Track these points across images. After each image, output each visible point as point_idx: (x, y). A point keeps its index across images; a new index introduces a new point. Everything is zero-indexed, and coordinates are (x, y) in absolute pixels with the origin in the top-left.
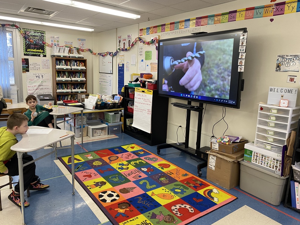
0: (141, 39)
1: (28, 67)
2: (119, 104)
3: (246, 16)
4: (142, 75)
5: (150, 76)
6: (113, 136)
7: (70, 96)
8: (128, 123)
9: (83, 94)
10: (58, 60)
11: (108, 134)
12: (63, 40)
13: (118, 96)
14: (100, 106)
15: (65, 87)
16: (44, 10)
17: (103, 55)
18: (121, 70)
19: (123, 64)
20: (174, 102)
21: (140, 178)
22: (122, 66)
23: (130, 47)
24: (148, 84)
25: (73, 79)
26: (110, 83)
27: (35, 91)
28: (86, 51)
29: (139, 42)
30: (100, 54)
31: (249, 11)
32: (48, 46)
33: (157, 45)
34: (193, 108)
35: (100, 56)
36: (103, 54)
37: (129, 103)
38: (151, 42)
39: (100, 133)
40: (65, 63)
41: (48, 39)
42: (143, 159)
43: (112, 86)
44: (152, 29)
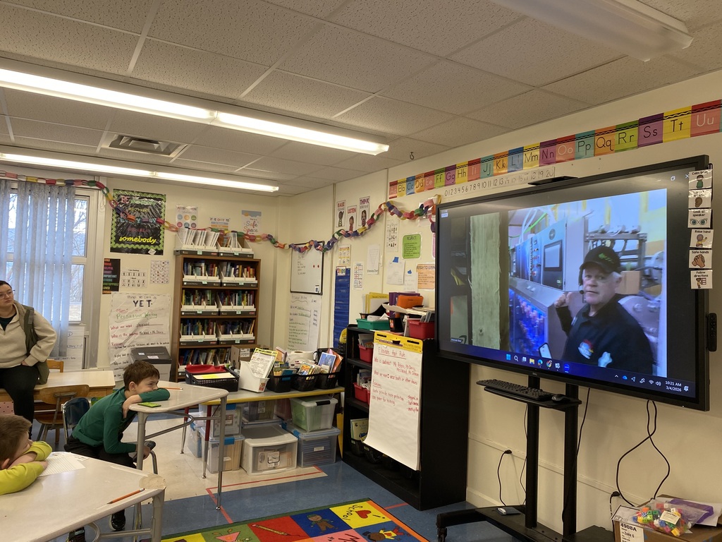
0: (394, 207)
1: (117, 280)
2: (332, 376)
3: (693, 126)
4: (393, 298)
5: (414, 300)
6: (312, 472)
7: (214, 351)
8: (355, 434)
9: (243, 348)
10: (190, 261)
11: (299, 464)
12: (206, 214)
13: (331, 353)
14: (281, 381)
15: (203, 329)
17: (300, 249)
18: (342, 286)
19: (347, 269)
20: (486, 379)
22: (344, 274)
23: (366, 226)
24: (408, 321)
25: (224, 308)
26: (315, 317)
27: (127, 340)
28: (260, 241)
29: (388, 213)
30: (294, 247)
31: (705, 114)
32: (170, 228)
33: (434, 220)
34: (546, 400)
35: (294, 252)
36: (300, 246)
37: (358, 375)
38: (419, 212)
39: (275, 461)
40: (207, 269)
41: (171, 213)
43: (318, 325)
44: (420, 180)
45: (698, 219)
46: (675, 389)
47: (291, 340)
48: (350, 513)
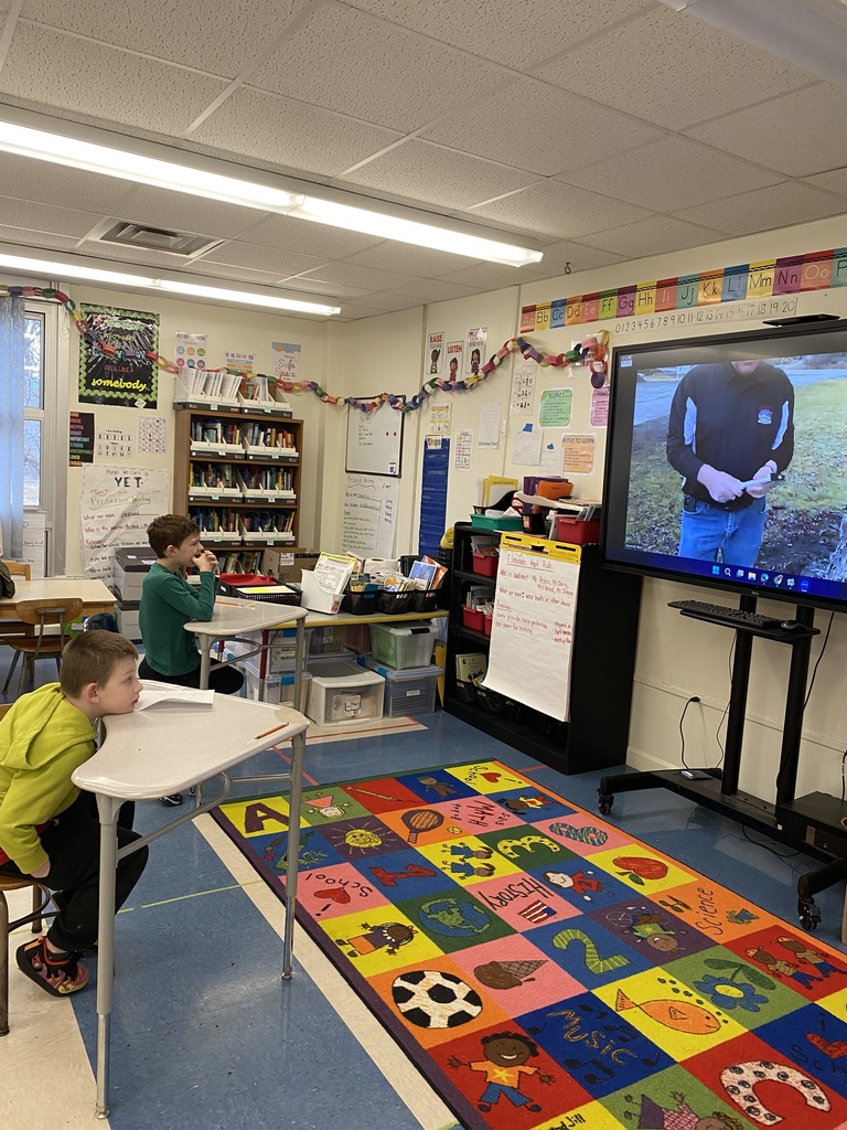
0: (529, 345)
1: (90, 446)
2: (431, 595)
4: (531, 484)
5: (561, 489)
6: (403, 724)
7: (236, 555)
8: (463, 672)
9: (285, 553)
10: (199, 419)
11: (386, 713)
12: (219, 346)
13: (427, 562)
14: (362, 599)
15: (220, 524)
16: (173, 234)
17: (366, 407)
18: (436, 464)
19: (443, 440)
20: (682, 600)
21: (551, 920)
22: (439, 447)
23: (481, 374)
24: (557, 519)
25: (251, 493)
26: (389, 511)
27: (108, 536)
28: (299, 391)
29: (519, 356)
30: (352, 402)
32: (167, 367)
33: (597, 369)
35: (352, 410)
36: (364, 402)
37: (469, 594)
38: (573, 356)
39: (354, 707)
40: (224, 434)
41: (168, 341)
42: (547, 834)
43: (394, 522)
44: (575, 306)
47: (347, 543)
48: (472, 776)
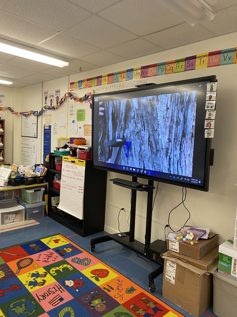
0: (72, 95)
2: (42, 178)
3: (209, 63)
4: (72, 140)
5: (82, 141)
6: (32, 222)
8: (53, 203)
11: (26, 219)
13: (41, 167)
14: (15, 181)
17: (26, 115)
18: (47, 133)
19: (49, 126)
20: (114, 178)
21: (61, 303)
22: (48, 128)
23: (59, 104)
24: (79, 151)
26: (34, 149)
28: (4, 110)
29: (70, 98)
30: (22, 114)
31: (214, 57)
33: (91, 103)
34: (140, 187)
35: (22, 116)
36: (26, 113)
37: (55, 177)
38: (84, 98)
39: (13, 218)
43: (36, 153)
44: (85, 82)
45: (210, 105)
46: (195, 182)
48: (50, 241)
